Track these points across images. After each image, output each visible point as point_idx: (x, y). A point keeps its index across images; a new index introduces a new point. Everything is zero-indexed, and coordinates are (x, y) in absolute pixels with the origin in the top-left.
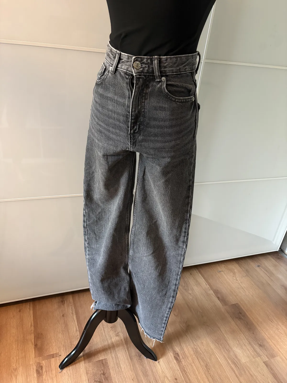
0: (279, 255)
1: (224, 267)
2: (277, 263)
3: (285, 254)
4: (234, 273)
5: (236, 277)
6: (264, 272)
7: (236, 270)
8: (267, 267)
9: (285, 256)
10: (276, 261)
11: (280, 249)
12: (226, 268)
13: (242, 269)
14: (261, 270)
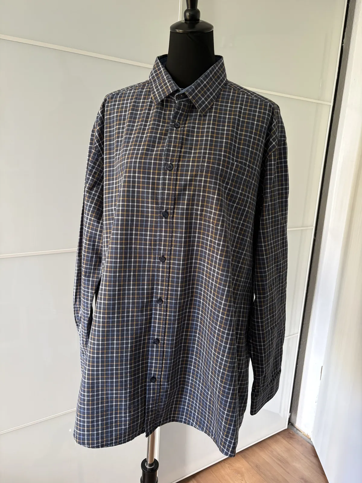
0: (290, 433)
1: (228, 467)
2: (290, 445)
3: (297, 429)
4: (242, 475)
5: (245, 480)
6: (277, 463)
7: (243, 469)
8: (279, 455)
9: (298, 431)
10: (288, 443)
11: (290, 424)
12: (231, 468)
13: (251, 465)
14: (274, 460)
